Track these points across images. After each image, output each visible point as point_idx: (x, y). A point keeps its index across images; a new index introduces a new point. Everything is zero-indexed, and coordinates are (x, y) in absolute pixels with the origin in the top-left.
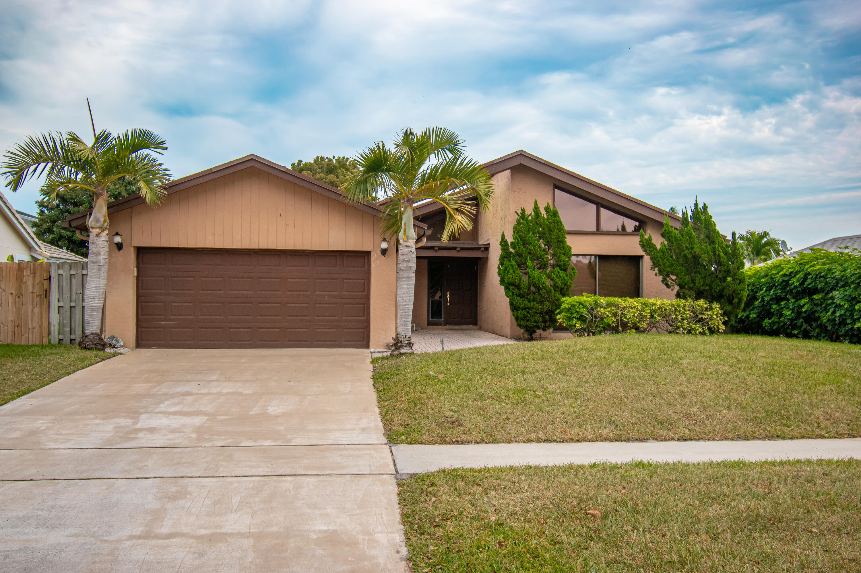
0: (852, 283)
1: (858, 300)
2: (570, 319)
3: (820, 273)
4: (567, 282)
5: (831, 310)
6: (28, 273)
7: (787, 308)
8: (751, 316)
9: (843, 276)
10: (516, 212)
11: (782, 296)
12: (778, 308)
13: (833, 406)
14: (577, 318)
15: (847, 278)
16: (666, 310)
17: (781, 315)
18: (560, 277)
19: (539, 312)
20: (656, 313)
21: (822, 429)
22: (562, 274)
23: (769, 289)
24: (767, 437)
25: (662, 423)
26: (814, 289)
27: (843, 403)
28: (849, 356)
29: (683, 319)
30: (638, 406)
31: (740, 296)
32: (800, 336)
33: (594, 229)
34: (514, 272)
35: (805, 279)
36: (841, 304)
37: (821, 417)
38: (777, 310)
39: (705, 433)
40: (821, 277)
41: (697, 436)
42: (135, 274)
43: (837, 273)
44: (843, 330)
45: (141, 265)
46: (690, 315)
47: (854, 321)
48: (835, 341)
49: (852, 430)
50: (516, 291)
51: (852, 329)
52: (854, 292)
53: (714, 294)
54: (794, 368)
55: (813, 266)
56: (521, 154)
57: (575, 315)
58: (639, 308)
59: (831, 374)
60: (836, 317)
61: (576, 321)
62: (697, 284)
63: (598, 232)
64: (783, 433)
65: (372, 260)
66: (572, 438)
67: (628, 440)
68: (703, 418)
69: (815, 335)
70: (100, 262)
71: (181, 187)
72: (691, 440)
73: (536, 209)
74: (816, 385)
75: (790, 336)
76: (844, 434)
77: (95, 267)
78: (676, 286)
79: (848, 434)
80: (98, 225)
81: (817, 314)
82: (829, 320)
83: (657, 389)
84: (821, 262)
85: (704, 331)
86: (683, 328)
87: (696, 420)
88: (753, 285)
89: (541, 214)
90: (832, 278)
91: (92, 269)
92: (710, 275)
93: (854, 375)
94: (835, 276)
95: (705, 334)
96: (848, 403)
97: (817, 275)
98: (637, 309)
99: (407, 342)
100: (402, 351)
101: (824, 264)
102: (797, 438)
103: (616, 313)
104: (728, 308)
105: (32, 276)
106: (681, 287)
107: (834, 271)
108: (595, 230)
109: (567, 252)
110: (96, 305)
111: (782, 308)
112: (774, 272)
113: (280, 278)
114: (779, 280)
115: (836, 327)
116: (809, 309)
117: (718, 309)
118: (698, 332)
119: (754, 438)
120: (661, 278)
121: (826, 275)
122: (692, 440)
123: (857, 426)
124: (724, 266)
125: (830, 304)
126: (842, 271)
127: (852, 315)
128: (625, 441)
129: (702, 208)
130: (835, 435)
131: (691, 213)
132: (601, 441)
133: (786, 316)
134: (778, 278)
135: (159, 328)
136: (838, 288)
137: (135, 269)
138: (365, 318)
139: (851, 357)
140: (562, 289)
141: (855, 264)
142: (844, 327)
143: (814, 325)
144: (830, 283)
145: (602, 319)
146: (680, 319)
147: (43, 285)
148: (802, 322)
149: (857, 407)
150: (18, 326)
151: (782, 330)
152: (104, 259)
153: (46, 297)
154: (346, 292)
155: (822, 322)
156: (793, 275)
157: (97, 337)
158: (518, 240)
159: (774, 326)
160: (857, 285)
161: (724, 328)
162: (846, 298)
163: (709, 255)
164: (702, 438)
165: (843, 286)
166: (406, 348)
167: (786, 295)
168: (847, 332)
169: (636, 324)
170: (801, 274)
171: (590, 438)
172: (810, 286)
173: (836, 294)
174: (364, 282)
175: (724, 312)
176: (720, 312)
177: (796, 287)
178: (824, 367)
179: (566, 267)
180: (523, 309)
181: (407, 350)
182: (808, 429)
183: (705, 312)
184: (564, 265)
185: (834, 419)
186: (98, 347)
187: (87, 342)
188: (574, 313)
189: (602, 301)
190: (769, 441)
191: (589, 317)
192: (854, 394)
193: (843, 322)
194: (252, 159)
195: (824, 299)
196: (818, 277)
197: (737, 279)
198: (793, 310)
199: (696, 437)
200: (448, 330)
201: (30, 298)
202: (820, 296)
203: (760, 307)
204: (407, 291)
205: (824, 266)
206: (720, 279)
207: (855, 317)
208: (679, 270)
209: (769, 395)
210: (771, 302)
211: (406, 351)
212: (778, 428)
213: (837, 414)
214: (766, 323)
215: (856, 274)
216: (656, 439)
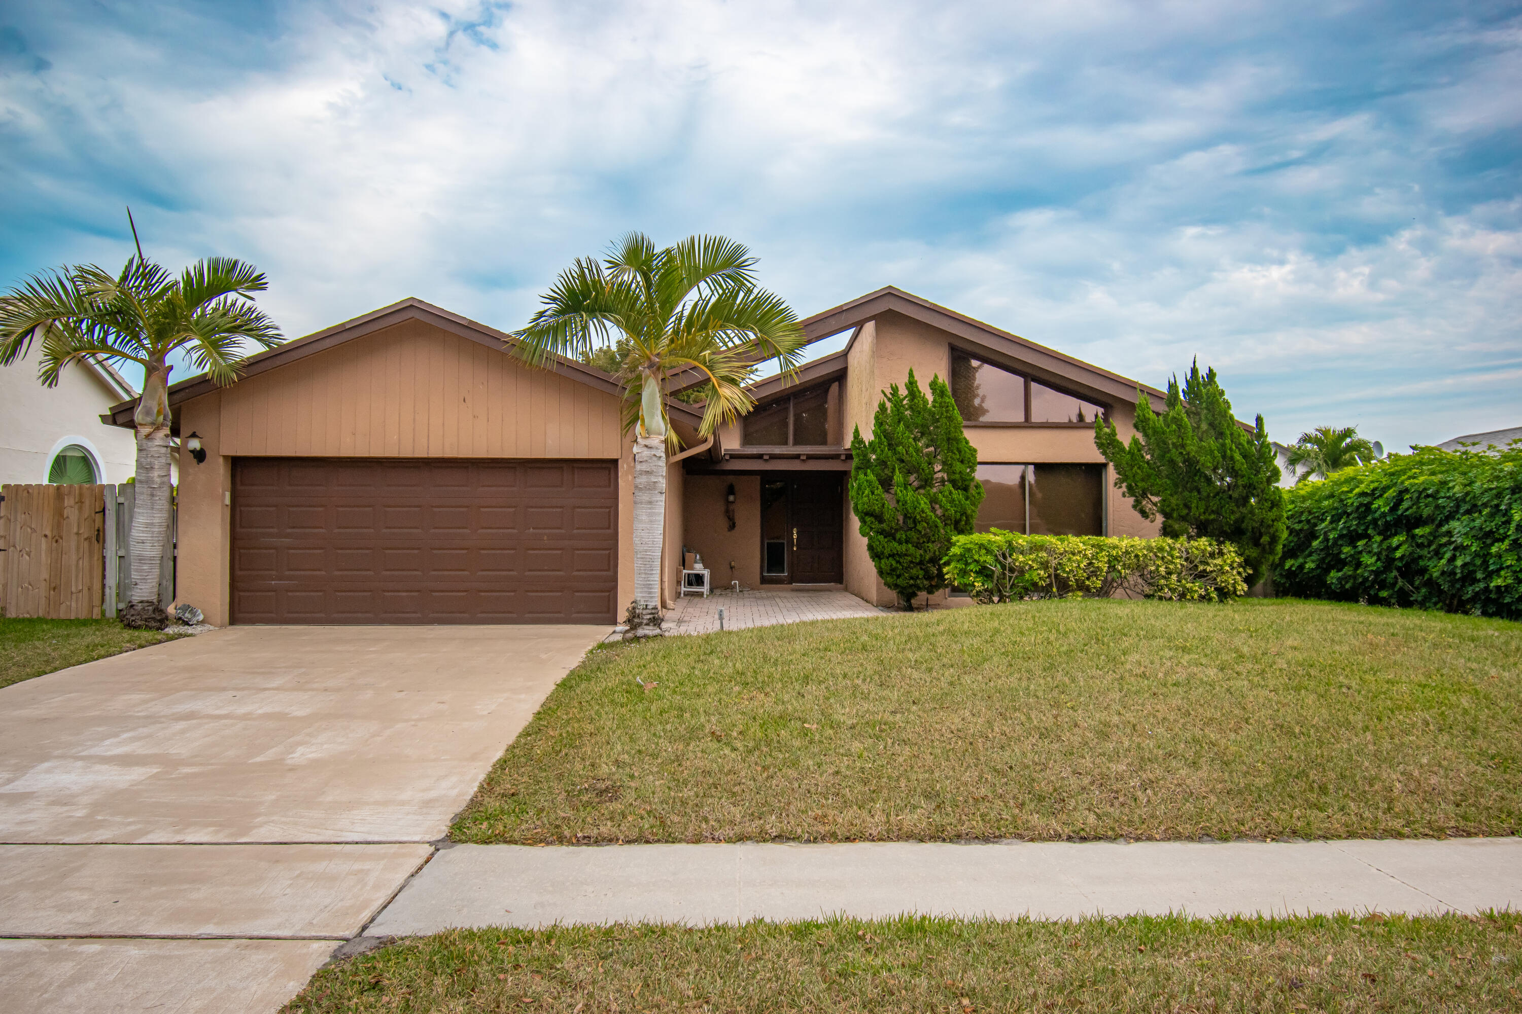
0: (1485, 505)
1: (1497, 536)
2: (964, 573)
3: (1425, 489)
4: (965, 509)
5: (1448, 555)
6: (72, 502)
7: (1370, 552)
8: (1307, 566)
9: (1467, 494)
10: (883, 392)
11: (1360, 532)
12: (1352, 552)
13: (1425, 761)
14: (976, 572)
15: (1474, 497)
16: (1137, 556)
17: (1359, 564)
18: (954, 500)
19: (918, 560)
20: (1119, 562)
21: (1397, 816)
22: (958, 495)
23: (1335, 520)
24: (1269, 833)
25: (1041, 799)
26: (1415, 518)
27: (1449, 753)
28: (1472, 645)
29: (1170, 573)
30: (1001, 758)
31: (1272, 530)
32: (1393, 601)
33: (1021, 418)
34: (873, 493)
35: (1399, 500)
36: (1465, 544)
37: (1398, 785)
38: (1351, 556)
39: (1130, 822)
40: (1428, 496)
41: (1113, 829)
42: (228, 501)
43: (1457, 489)
44: (1470, 591)
45: (240, 487)
46: (1181, 565)
47: (1490, 575)
48: (1456, 612)
49: (1465, 818)
50: (876, 525)
51: (1487, 589)
52: (1488, 523)
53: (1226, 528)
54: (1352, 671)
55: (1414, 478)
56: (890, 293)
57: (972, 567)
58: (1089, 553)
59: (1429, 686)
60: (1456, 567)
61: (974, 578)
62: (1194, 510)
63: (1026, 424)
64: (1308, 824)
65: (620, 474)
66: (835, 832)
67: (958, 838)
68: (1134, 787)
69: (1420, 599)
70: (153, 482)
71: (295, 355)
72: (1098, 838)
73: (912, 385)
74: (1392, 712)
75: (1374, 601)
76: (1448, 828)
77: (145, 490)
78: (1157, 514)
79: (1457, 828)
80: (149, 419)
81: (1421, 563)
82: (1443, 573)
83: (1056, 717)
84: (1429, 470)
85: (1208, 594)
86: (1170, 589)
87: (1117, 792)
88: (1310, 513)
89: (920, 393)
90: (1448, 498)
91: (142, 493)
92: (1217, 494)
93: (1478, 687)
94: (1454, 494)
95: (1210, 600)
96: (1460, 753)
97: (1420, 493)
98: (1085, 555)
99: (649, 617)
100: (640, 632)
101: (1433, 473)
102: (1339, 837)
103: (1047, 562)
104: (1253, 553)
105: (77, 506)
106: (1167, 515)
107: (1451, 485)
108: (1023, 420)
109: (969, 459)
110: (148, 554)
111: (1361, 552)
112: (1345, 489)
113: (467, 507)
114: (1352, 503)
115: (1458, 586)
116: (1408, 553)
117: (1233, 554)
118: (1196, 596)
119: (1241, 836)
120: (1131, 500)
121: (1438, 492)
122: (1100, 839)
123: (1477, 808)
124: (1243, 476)
125: (1445, 545)
126: (1466, 485)
127: (1485, 563)
128: (951, 841)
129: (1205, 376)
130: (1427, 831)
131: (1185, 384)
132: (899, 838)
133: (1367, 566)
134: (1352, 500)
135: (269, 591)
136: (1458, 516)
137: (228, 495)
138: (610, 573)
139: (1476, 647)
140: (957, 522)
141: (1490, 472)
142: (1471, 585)
143: (1417, 583)
144: (1444, 507)
145: (1022, 572)
146: (1163, 573)
147: (94, 521)
148: (1396, 577)
149: (1479, 763)
150: (54, 589)
151: (1360, 591)
152: (159, 476)
153: (98, 541)
154: (578, 528)
155: (1431, 576)
156: (1378, 493)
157: (150, 608)
158: (880, 438)
159: (1347, 582)
160: (1494, 510)
161: (1246, 589)
162: (1473, 533)
163: (1214, 457)
164: (1122, 835)
165: (1468, 512)
166: (647, 627)
167: (1366, 530)
168: (1477, 594)
169: (1083, 582)
170: (1391, 491)
171: (875, 834)
172: (1407, 513)
173: (1455, 525)
174: (610, 512)
175: (1245, 561)
176: (1237, 560)
177: (1384, 515)
178: (1416, 669)
179: (966, 483)
180: (890, 556)
181: (650, 631)
182: (1367, 814)
183: (1210, 561)
184: (964, 480)
185: (1425, 792)
186: (150, 624)
187: (133, 615)
188: (970, 564)
189: (1020, 541)
190: (1274, 844)
191: (997, 570)
192: (1474, 731)
193: (1469, 578)
194: (411, 306)
195: (1435, 535)
196: (1423, 496)
197: (1266, 500)
198: (1378, 554)
199: (1110, 833)
200: (793, 590)
201: (73, 544)
202: (1427, 530)
203: (1322, 550)
204: (648, 526)
205: (1433, 477)
206: (1237, 501)
207: (1491, 568)
208: (1161, 486)
209: (1291, 734)
210: (1340, 542)
211: (647, 632)
212: (1297, 812)
213: (1434, 780)
214: (1332, 578)
215: (1491, 489)
216: (1021, 837)
